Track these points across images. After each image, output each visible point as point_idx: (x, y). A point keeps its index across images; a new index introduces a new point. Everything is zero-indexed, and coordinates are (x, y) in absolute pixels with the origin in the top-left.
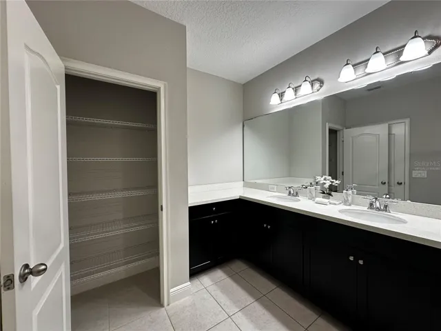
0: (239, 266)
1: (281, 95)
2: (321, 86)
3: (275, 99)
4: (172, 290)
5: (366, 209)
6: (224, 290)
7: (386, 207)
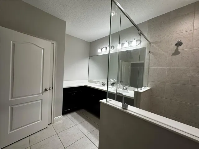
0: (83, 111)
1: (102, 49)
2: (114, 49)
3: (99, 51)
4: (55, 118)
5: (122, 89)
6: (75, 118)
7: (127, 89)
